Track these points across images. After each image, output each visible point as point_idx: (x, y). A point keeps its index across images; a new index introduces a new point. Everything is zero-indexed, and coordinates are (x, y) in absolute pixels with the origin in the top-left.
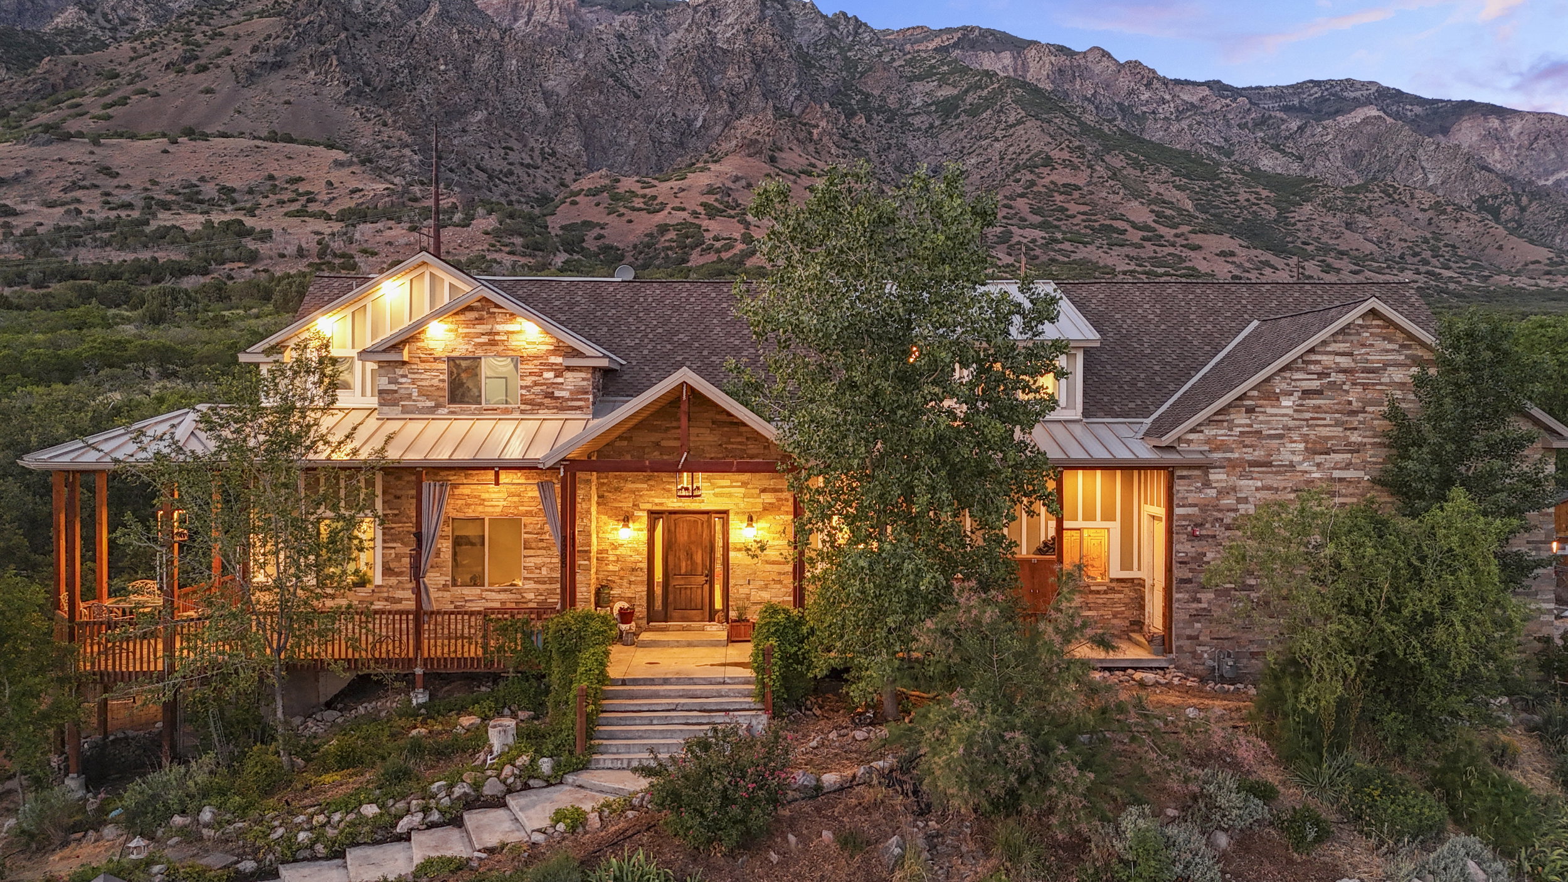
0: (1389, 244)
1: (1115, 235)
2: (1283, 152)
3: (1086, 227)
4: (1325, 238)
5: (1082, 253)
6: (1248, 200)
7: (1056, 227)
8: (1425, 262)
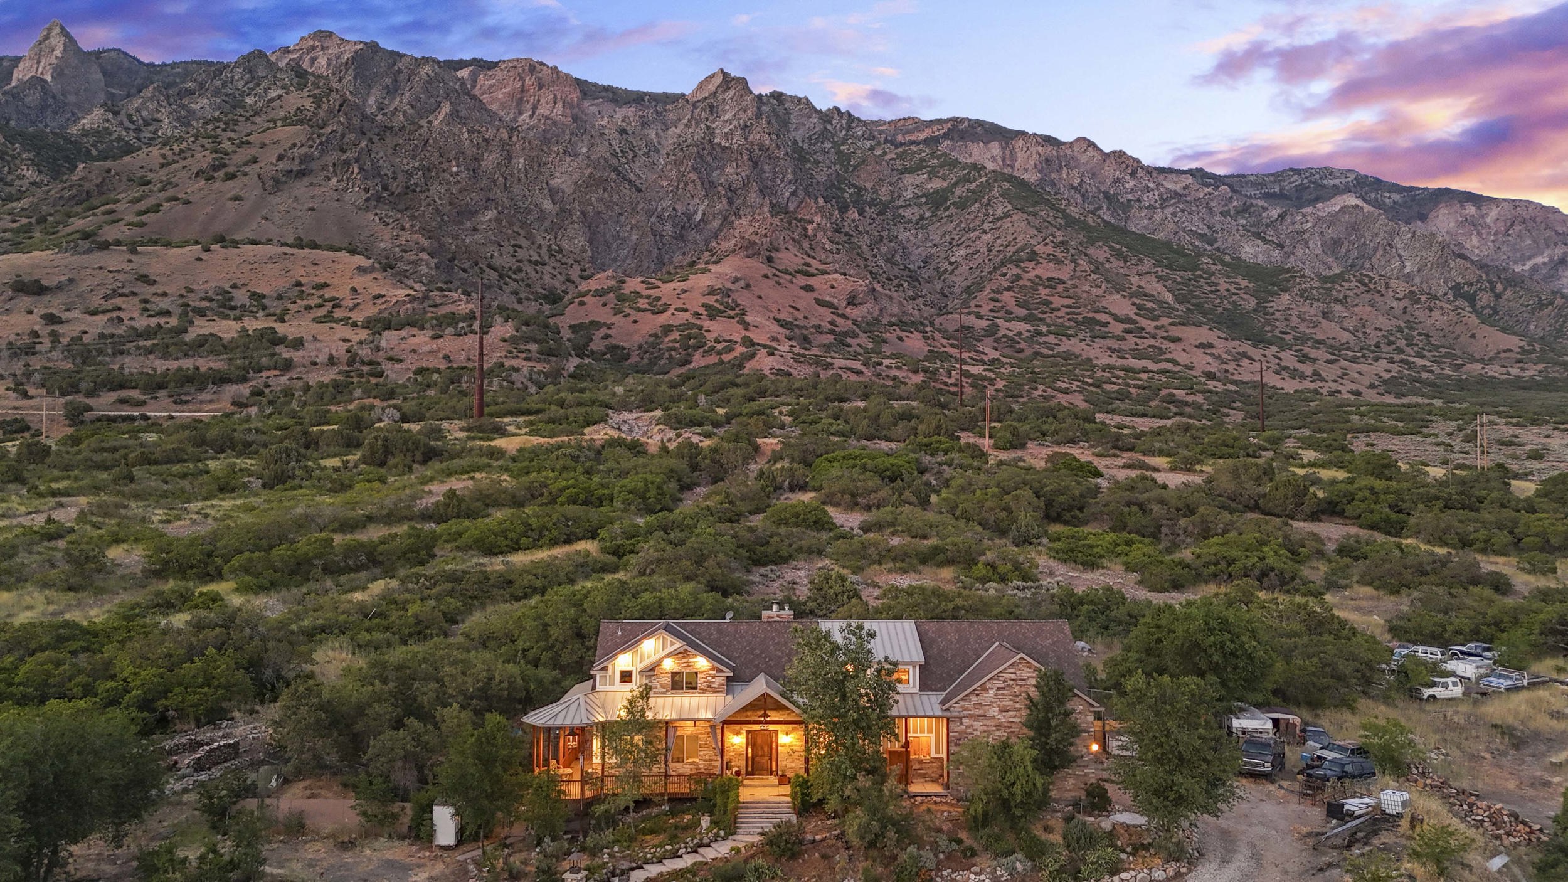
0: (1365, 333)
1: (1098, 328)
2: (1264, 239)
3: (1069, 320)
4: (1303, 328)
5: (1066, 345)
6: (1228, 290)
7: (1041, 320)
8: (1400, 351)
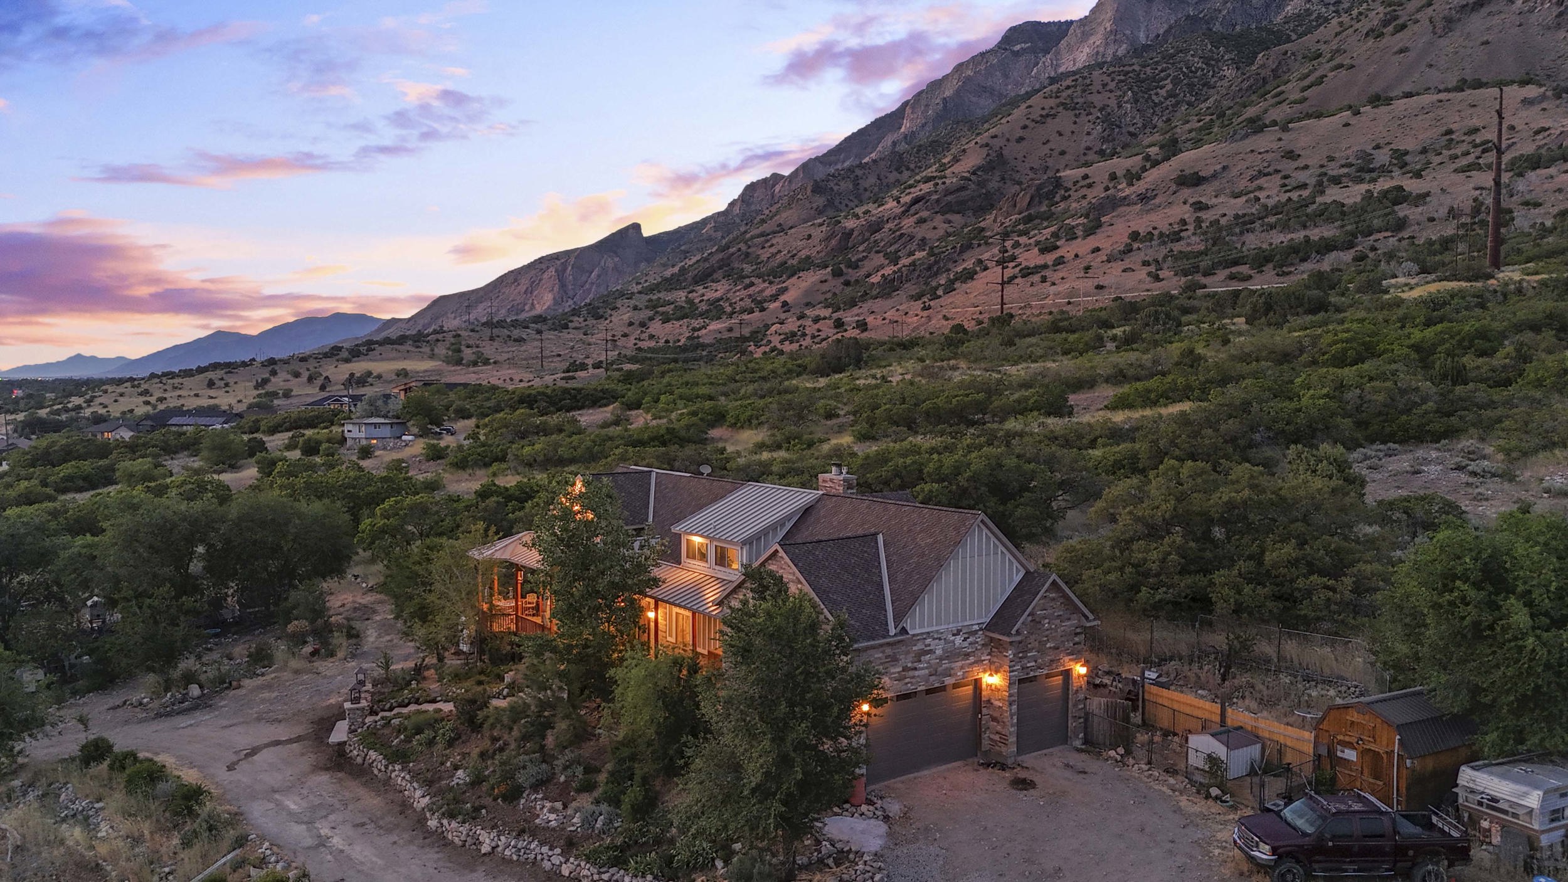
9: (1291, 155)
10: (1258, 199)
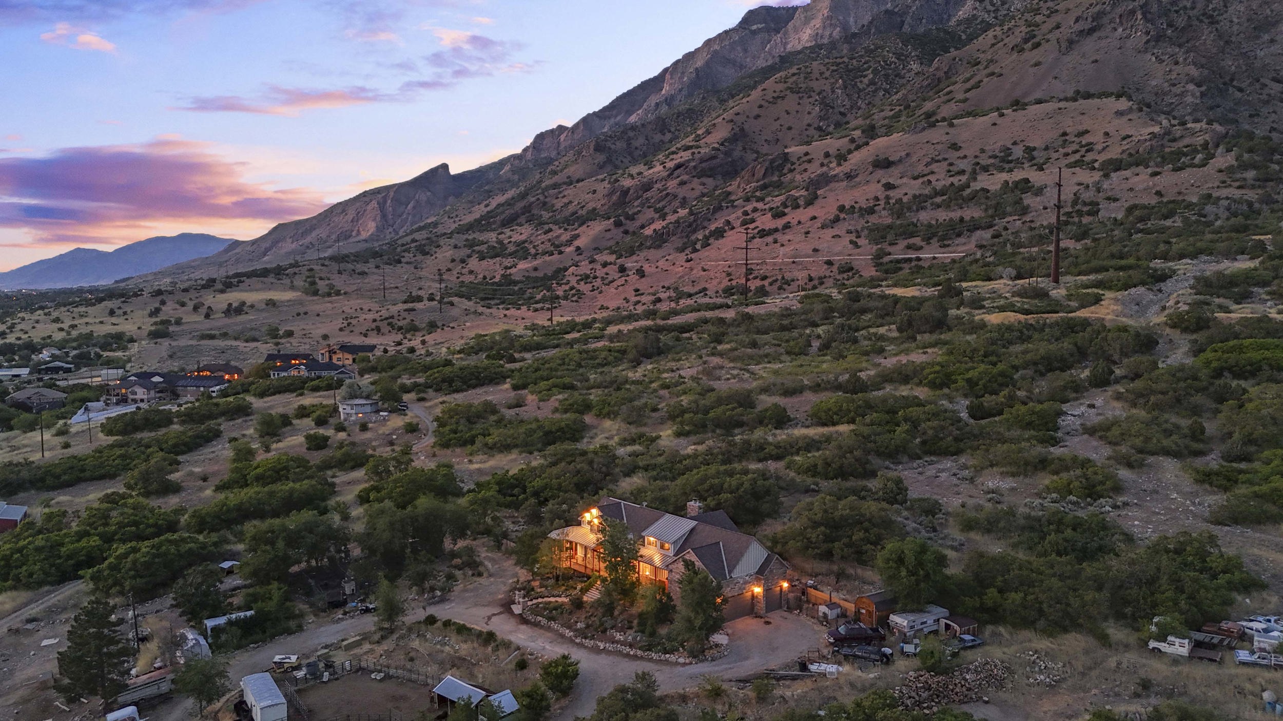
9: (955, 147)
10: (930, 182)
